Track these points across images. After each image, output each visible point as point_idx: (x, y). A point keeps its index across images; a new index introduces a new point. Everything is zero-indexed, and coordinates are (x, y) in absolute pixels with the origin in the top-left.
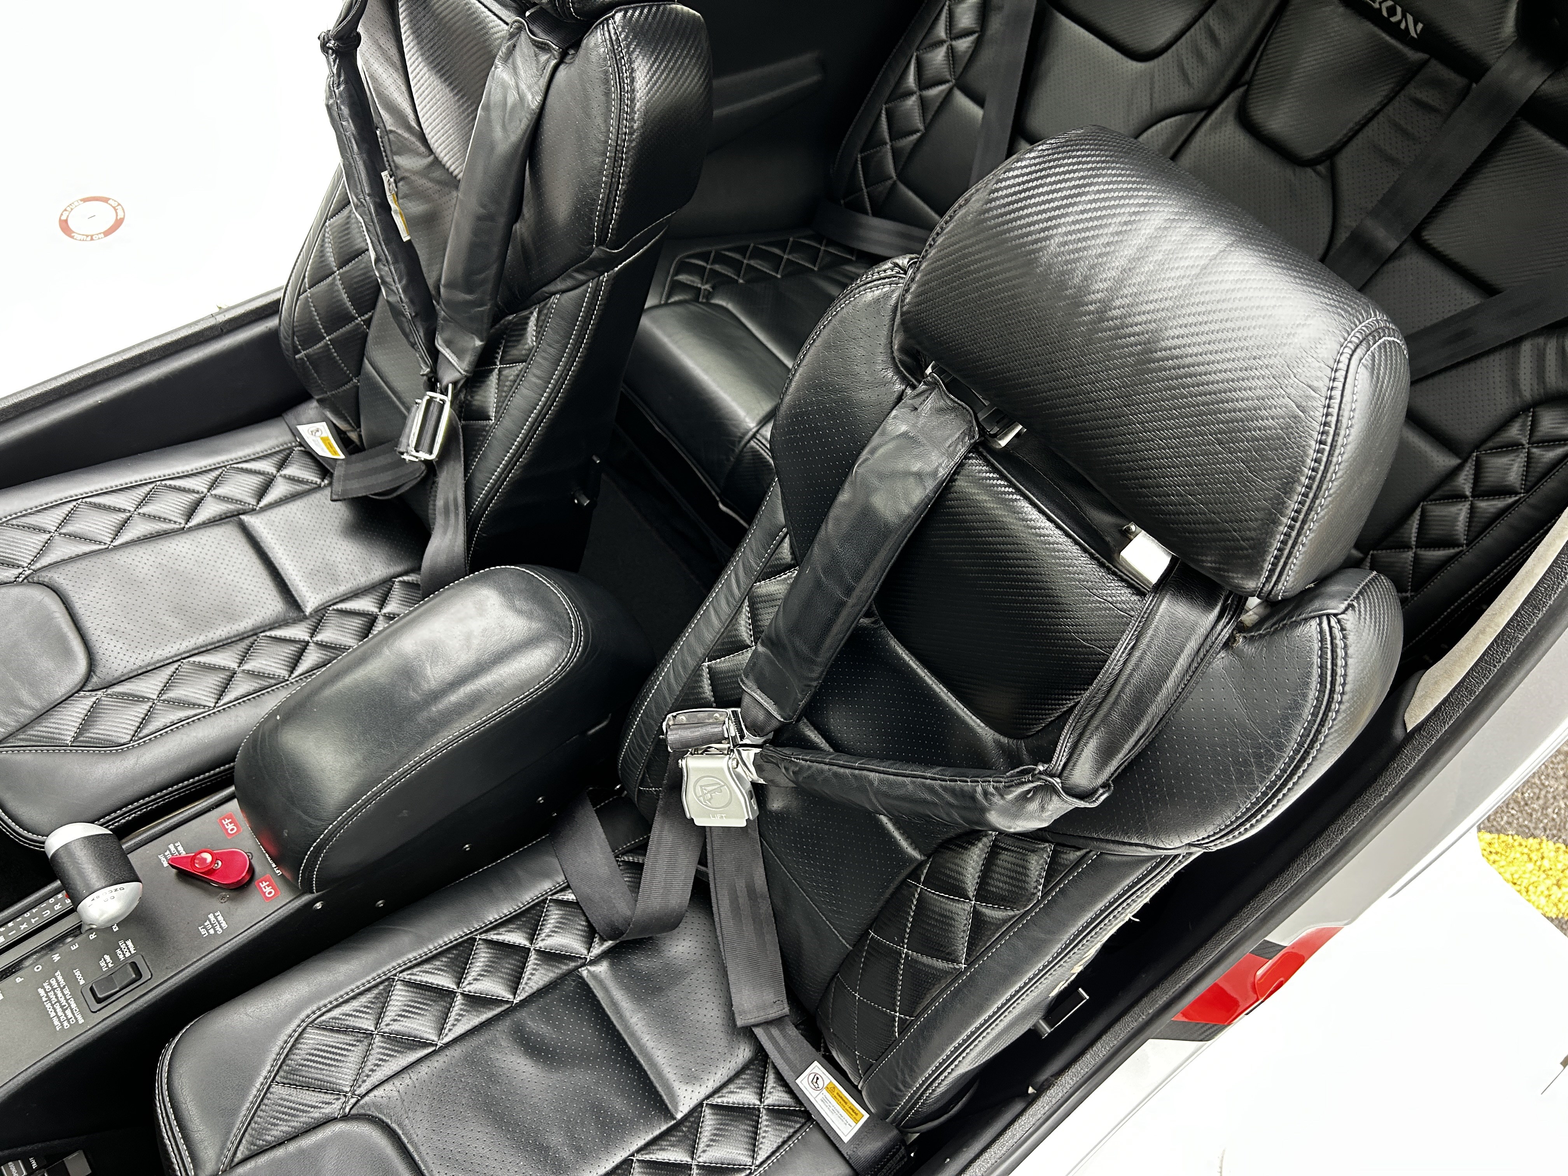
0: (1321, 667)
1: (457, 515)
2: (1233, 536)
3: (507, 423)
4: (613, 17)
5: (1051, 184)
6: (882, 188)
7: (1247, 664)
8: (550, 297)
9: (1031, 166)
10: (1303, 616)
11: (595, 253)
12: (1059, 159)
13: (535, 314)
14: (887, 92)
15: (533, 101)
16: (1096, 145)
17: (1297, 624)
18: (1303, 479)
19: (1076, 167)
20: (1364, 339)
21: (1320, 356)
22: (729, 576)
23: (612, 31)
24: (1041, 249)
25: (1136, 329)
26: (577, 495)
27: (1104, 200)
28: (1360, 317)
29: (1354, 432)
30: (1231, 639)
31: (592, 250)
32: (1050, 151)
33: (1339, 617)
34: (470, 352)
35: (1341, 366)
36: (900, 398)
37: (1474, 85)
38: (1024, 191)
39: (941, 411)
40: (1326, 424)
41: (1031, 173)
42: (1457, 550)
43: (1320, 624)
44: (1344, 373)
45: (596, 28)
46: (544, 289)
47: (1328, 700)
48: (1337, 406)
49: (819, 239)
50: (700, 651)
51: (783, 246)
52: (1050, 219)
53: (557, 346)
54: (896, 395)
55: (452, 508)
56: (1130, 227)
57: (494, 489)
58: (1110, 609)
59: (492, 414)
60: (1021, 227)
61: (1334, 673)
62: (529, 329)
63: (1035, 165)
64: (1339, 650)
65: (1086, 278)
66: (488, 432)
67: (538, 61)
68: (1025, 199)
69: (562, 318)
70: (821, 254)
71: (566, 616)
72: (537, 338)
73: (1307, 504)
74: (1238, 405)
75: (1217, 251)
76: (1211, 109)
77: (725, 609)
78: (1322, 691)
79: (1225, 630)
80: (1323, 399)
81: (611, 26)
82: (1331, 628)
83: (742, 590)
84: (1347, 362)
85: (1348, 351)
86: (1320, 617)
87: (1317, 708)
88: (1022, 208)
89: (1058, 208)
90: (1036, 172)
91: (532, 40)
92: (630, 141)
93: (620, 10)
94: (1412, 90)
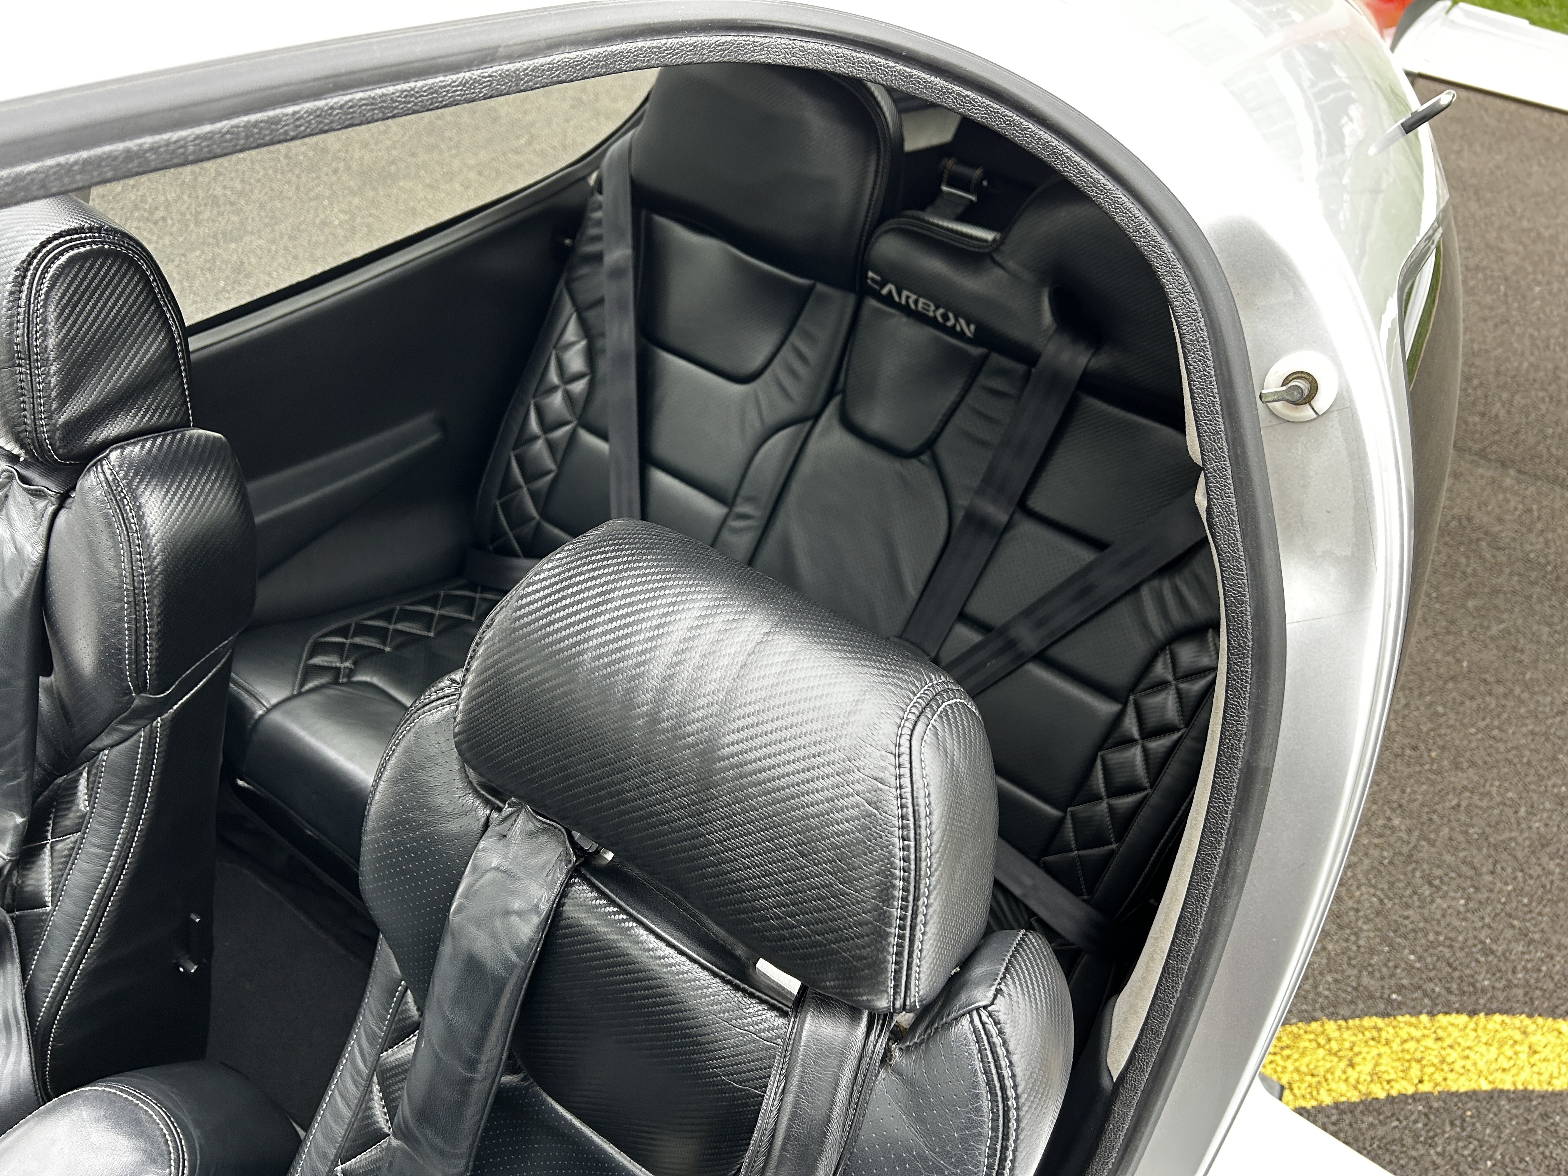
0: (986, 1073)
1: (19, 1030)
2: (844, 958)
3: (67, 905)
4: (107, 457)
5: (574, 594)
6: (527, 530)
7: (909, 1082)
8: (98, 754)
9: (550, 578)
10: (952, 1016)
11: (137, 702)
12: (578, 567)
13: (85, 775)
14: (512, 439)
15: (33, 552)
16: (616, 545)
17: (949, 1025)
18: (897, 882)
19: (597, 573)
20: (922, 713)
21: (879, 743)
22: (352, 1047)
23: (108, 472)
24: (576, 666)
25: (690, 740)
26: (182, 961)
27: (631, 604)
28: (914, 689)
29: (935, 818)
30: (887, 1052)
31: (132, 701)
32: (568, 560)
33: (989, 1009)
34: (12, 832)
35: (902, 749)
36: (486, 825)
37: (1033, 370)
38: (548, 605)
39: (531, 835)
40: (903, 817)
41: (551, 585)
42: (1140, 796)
43: (972, 1022)
44: (908, 757)
45: (89, 471)
46: (90, 746)
47: (1004, 1111)
48: (909, 796)
49: (473, 587)
50: (332, 1152)
51: (433, 601)
52: (579, 632)
53: (114, 807)
54: (483, 820)
55: (13, 1021)
56: (661, 630)
57: (62, 990)
58: (754, 1041)
59: (48, 899)
60: (551, 644)
61: (1001, 1078)
62: (79, 794)
63: (554, 576)
64: (998, 1049)
65: (628, 691)
66: (44, 921)
67: (35, 509)
68: (549, 614)
69: (117, 776)
70: (477, 602)
71: (161, 1140)
72: (89, 802)
73: (910, 908)
74: (811, 810)
75: (754, 643)
76: (817, 417)
77: (354, 1092)
78: (994, 1101)
79: (880, 1041)
80: (894, 790)
81: (106, 467)
82: (983, 1024)
83: (369, 1065)
84: (908, 745)
85: (907, 731)
86: (970, 1012)
87: (995, 1120)
88: (549, 625)
89: (585, 619)
90: (556, 583)
91: (25, 489)
92: (151, 581)
93: (116, 449)
94: (983, 380)
